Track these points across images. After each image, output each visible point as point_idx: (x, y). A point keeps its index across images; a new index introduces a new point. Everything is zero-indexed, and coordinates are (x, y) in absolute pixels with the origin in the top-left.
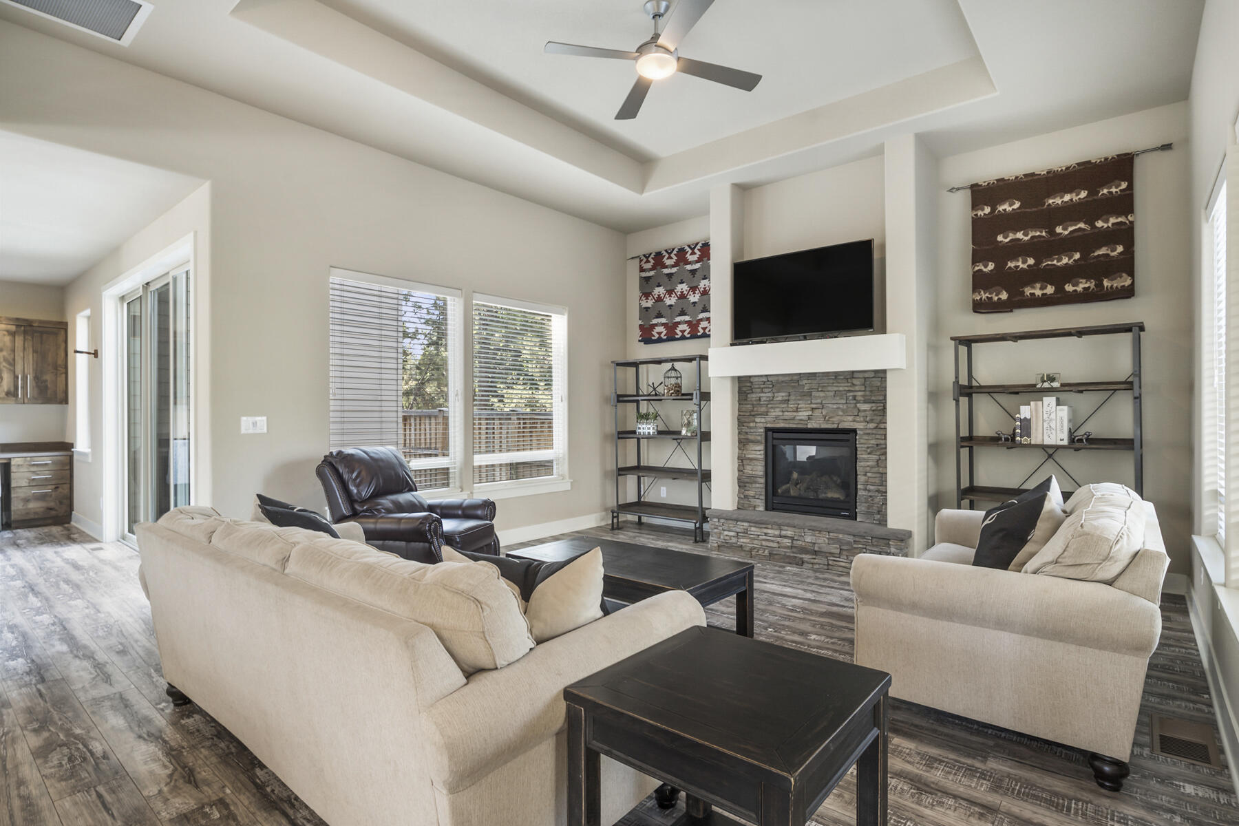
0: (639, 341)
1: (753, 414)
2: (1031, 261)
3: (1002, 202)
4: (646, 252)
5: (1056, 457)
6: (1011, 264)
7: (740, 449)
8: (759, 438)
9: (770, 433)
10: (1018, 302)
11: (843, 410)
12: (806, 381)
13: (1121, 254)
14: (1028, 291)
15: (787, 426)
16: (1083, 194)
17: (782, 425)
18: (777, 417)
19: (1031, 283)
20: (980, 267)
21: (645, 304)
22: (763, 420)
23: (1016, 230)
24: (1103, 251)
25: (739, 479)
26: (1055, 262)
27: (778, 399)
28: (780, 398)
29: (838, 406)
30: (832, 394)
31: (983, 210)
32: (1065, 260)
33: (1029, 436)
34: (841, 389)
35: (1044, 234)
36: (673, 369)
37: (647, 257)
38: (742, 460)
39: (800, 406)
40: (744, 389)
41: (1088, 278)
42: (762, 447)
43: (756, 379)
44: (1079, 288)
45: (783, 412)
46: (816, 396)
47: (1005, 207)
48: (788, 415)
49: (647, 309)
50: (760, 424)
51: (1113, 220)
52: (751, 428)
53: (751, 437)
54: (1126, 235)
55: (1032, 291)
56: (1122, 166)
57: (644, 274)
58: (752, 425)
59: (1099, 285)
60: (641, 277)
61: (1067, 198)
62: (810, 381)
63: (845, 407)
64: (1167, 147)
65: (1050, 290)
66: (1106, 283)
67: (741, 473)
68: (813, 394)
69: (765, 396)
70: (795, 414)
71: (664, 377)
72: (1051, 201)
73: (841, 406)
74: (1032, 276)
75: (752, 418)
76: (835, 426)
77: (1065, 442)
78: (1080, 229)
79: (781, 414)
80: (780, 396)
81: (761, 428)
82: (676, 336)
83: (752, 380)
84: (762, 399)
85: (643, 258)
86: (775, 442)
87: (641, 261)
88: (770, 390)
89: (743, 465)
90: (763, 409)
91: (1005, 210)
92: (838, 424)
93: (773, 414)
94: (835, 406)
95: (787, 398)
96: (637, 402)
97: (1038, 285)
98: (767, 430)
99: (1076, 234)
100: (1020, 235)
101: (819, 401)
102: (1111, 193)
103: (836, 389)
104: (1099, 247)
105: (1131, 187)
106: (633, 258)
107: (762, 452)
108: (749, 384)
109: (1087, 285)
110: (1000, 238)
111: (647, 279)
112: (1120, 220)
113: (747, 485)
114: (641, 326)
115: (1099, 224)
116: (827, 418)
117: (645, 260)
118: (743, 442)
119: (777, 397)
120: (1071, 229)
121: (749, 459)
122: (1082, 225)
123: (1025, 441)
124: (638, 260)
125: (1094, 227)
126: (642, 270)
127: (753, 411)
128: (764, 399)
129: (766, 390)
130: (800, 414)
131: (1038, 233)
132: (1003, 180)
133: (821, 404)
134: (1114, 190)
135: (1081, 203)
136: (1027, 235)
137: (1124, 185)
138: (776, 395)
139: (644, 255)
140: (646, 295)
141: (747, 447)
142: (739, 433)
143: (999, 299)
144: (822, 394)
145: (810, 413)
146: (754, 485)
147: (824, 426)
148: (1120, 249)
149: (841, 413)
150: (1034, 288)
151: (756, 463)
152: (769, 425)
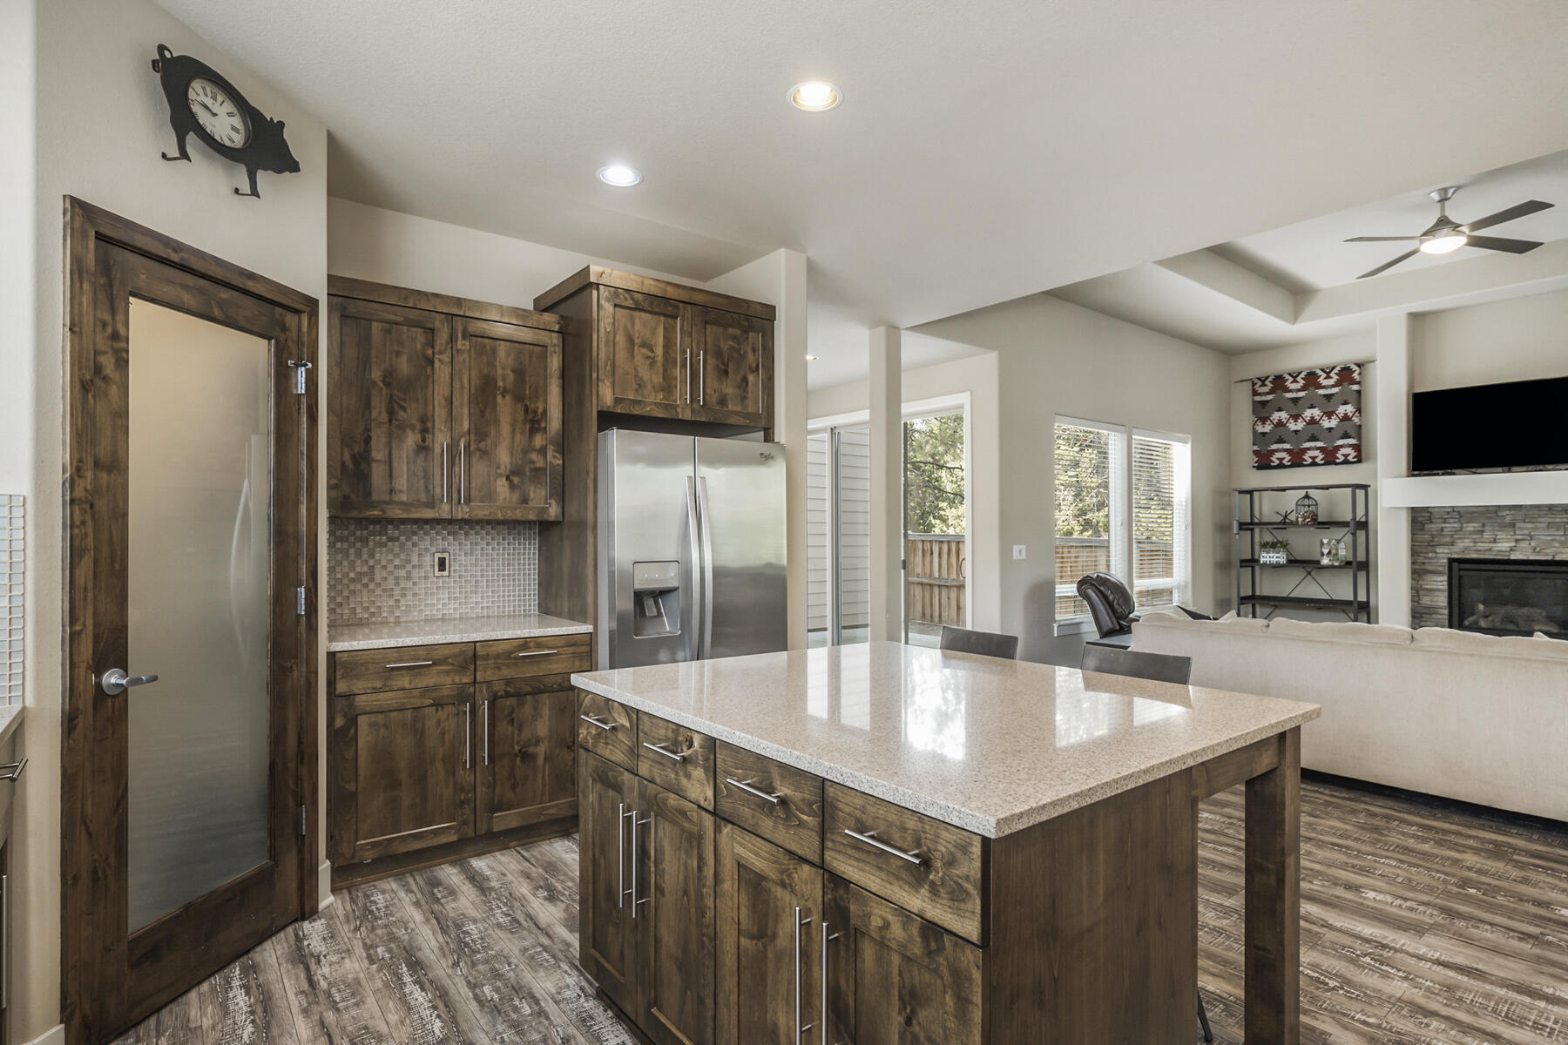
0: (1254, 467)
1: (1432, 544)
4: (1262, 374)
7: (1413, 579)
8: (1441, 569)
9: (1455, 565)
11: (1560, 542)
12: (1507, 512)
15: (1482, 557)
17: (1474, 556)
18: (1466, 548)
21: (1260, 429)
22: (1446, 551)
25: (1412, 610)
27: (1468, 529)
28: (1472, 529)
29: (1554, 537)
30: (1545, 525)
34: (1558, 520)
36: (1307, 497)
37: (1263, 381)
38: (1417, 591)
39: (1498, 537)
40: (1420, 519)
42: (1445, 578)
43: (1436, 510)
45: (1474, 542)
46: (1520, 528)
48: (1480, 546)
49: (1264, 434)
50: (1443, 554)
52: (1430, 558)
53: (1428, 567)
57: (1258, 398)
58: (1430, 555)
60: (1254, 402)
62: (1513, 512)
63: (1563, 538)
67: (1415, 604)
68: (1518, 525)
69: (1449, 527)
70: (1491, 545)
71: (1297, 505)
73: (1558, 538)
75: (1432, 549)
76: (1550, 558)
79: (1472, 544)
80: (1470, 527)
81: (1444, 558)
82: (1305, 463)
83: (1430, 510)
84: (1445, 530)
85: (1256, 381)
86: (1462, 573)
87: (1254, 384)
88: (1456, 520)
89: (1419, 596)
90: (1448, 539)
92: (1554, 556)
93: (1461, 545)
94: (1549, 538)
95: (1480, 529)
96: (1252, 530)
98: (1451, 561)
101: (1526, 532)
103: (1550, 520)
106: (1242, 381)
107: (1446, 583)
108: (1427, 515)
111: (1264, 403)
113: (1424, 616)
114: (1255, 452)
116: (1537, 550)
117: (1260, 383)
118: (1418, 572)
119: (1467, 527)
121: (1427, 589)
124: (1250, 383)
126: (1255, 393)
127: (1432, 541)
128: (1449, 529)
129: (1451, 521)
130: (1499, 545)
133: (1529, 535)
138: (1465, 525)
139: (1259, 379)
140: (1264, 420)
141: (1425, 577)
142: (1413, 563)
144: (1529, 525)
145: (1513, 544)
146: (1434, 616)
147: (1533, 557)
149: (1557, 545)
151: (1439, 594)
152: (1454, 556)
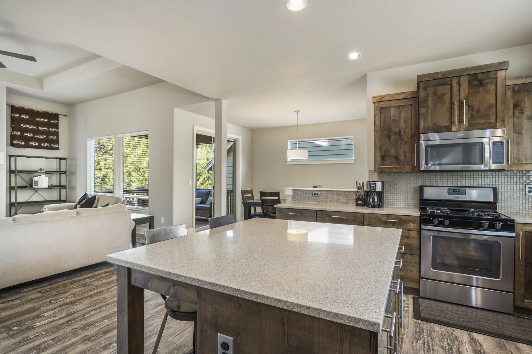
2: (32, 135)
3: (23, 114)
5: (38, 191)
6: (25, 134)
10: (27, 146)
13: (56, 139)
14: (31, 143)
16: (47, 120)
19: (32, 141)
20: (15, 133)
23: (27, 124)
24: (51, 137)
26: (38, 137)
31: (16, 115)
32: (41, 137)
33: (37, 186)
35: (35, 128)
41: (48, 143)
44: (45, 145)
47: (23, 116)
51: (54, 129)
54: (56, 134)
55: (32, 144)
56: (56, 116)
59: (51, 145)
61: (42, 120)
64: (65, 116)
65: (37, 144)
66: (52, 145)
72: (37, 119)
74: (32, 139)
77: (47, 187)
78: (45, 129)
91: (24, 117)
97: (34, 142)
99: (44, 130)
100: (28, 126)
102: (53, 122)
104: (51, 136)
105: (58, 122)
109: (47, 145)
110: (22, 125)
112: (56, 130)
115: (50, 129)
120: (43, 129)
122: (46, 128)
123: (36, 187)
125: (49, 130)
131: (34, 127)
132: (23, 108)
134: (54, 122)
135: (46, 122)
136: (30, 127)
137: (57, 122)
143: (22, 144)
148: (56, 137)
150: (32, 143)
